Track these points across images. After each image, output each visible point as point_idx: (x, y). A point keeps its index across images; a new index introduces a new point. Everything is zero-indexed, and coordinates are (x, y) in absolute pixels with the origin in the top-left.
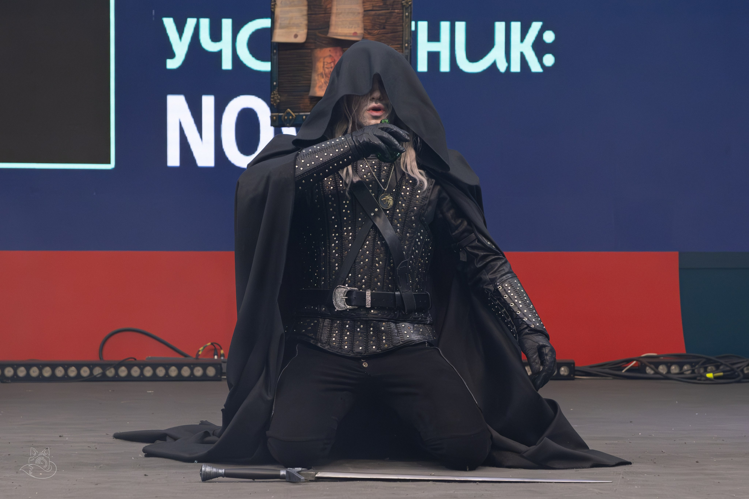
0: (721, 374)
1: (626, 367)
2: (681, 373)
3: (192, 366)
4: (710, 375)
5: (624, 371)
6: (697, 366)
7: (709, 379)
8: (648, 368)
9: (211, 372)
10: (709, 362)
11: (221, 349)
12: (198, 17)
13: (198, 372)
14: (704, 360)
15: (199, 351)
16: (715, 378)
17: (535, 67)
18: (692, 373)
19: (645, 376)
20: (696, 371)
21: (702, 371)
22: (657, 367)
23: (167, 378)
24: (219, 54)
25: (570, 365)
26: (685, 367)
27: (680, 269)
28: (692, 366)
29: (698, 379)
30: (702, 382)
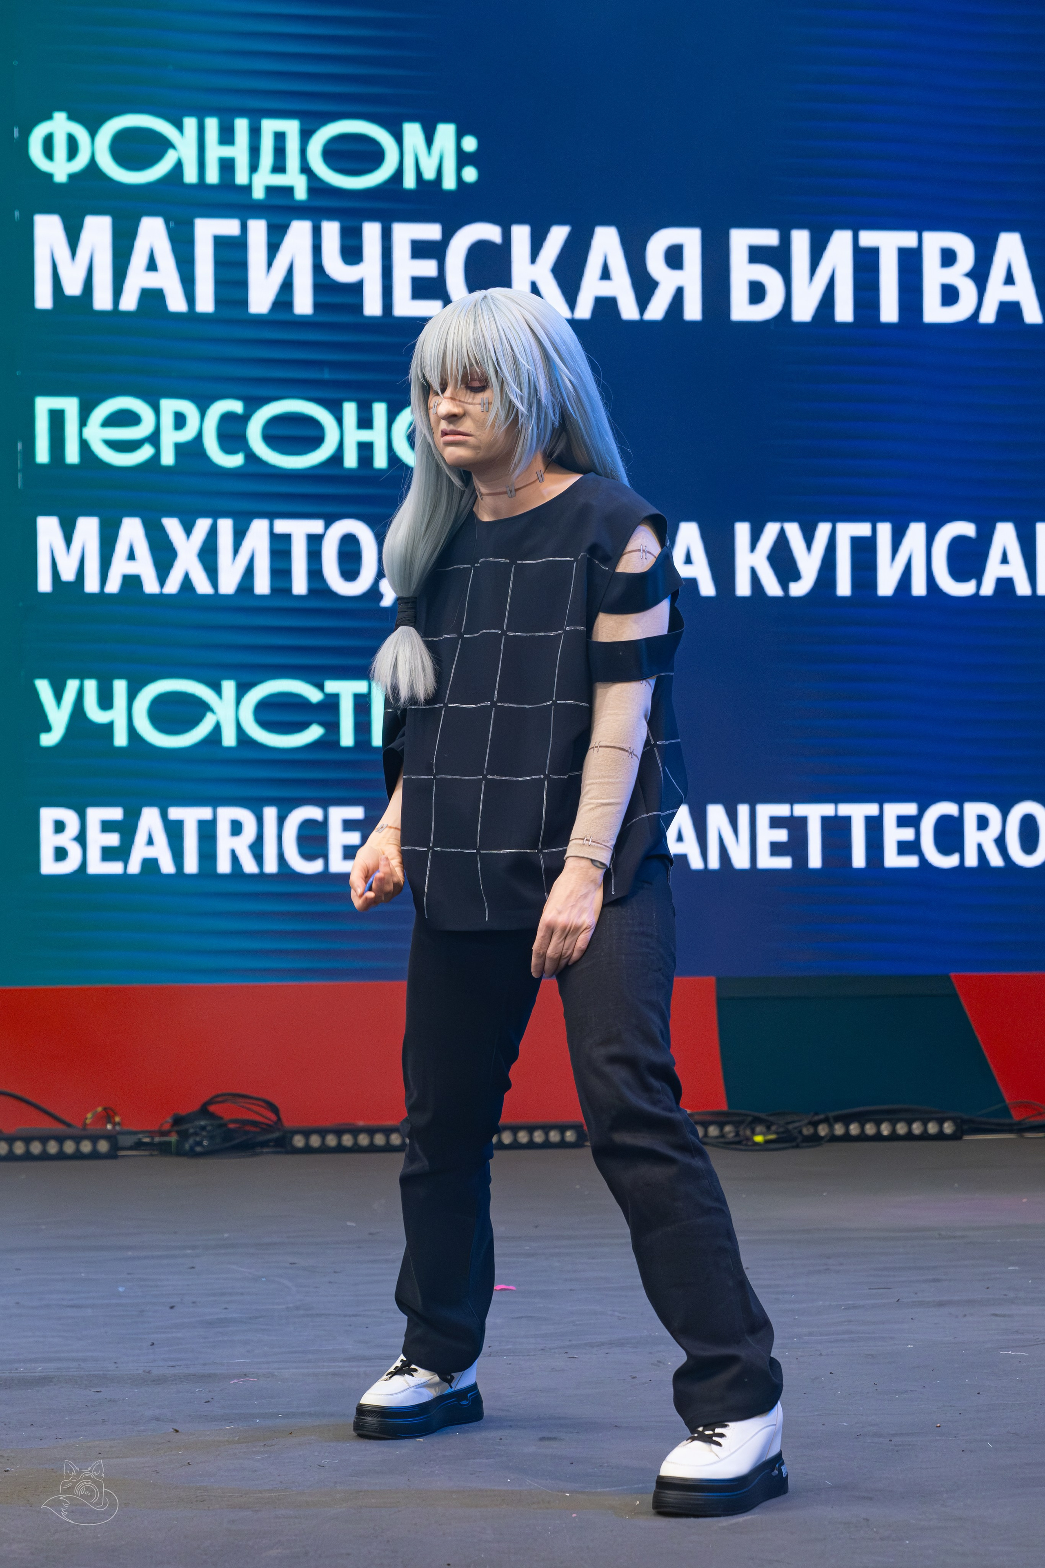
0: (774, 1137)
2: (722, 1136)
3: (78, 1140)
4: (759, 1139)
6: (742, 1127)
7: (759, 1144)
9: (103, 1146)
10: (757, 1120)
11: (115, 1114)
12: (82, 677)
13: (86, 1147)
14: (750, 1119)
15: (86, 1119)
16: (767, 1142)
18: (734, 1137)
20: (741, 1133)
21: (748, 1133)
23: (44, 1156)
24: (110, 727)
25: (578, 1129)
26: (728, 1128)
27: (718, 999)
28: (736, 1128)
29: (742, 1143)
30: (750, 1148)
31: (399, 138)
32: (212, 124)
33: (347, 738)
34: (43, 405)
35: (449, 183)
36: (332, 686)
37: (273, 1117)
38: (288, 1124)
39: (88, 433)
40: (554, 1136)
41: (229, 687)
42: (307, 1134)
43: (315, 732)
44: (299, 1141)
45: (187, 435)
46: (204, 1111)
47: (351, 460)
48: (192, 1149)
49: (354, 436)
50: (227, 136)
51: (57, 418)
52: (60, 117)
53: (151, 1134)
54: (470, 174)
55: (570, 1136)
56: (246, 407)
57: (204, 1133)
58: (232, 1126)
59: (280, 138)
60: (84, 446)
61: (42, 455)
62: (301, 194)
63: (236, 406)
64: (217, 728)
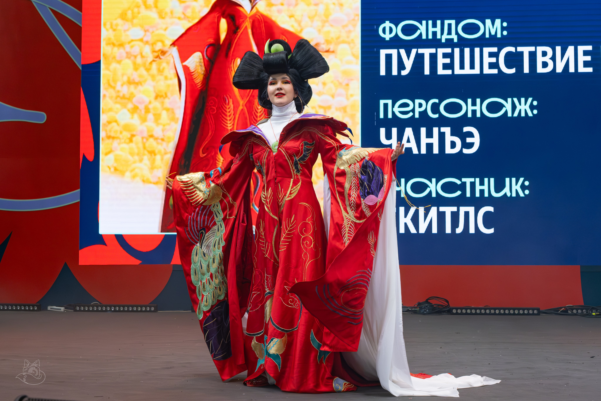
0: (599, 313)
1: (560, 310)
2: (582, 313)
4: (594, 314)
5: (559, 312)
6: (588, 310)
7: (594, 315)
8: (569, 311)
10: (593, 308)
14: (591, 308)
16: (596, 315)
17: (522, 195)
18: (586, 313)
19: (568, 314)
20: (588, 312)
21: (590, 312)
22: (573, 311)
25: (538, 310)
26: (584, 311)
27: (581, 272)
28: (587, 310)
29: (589, 315)
30: (591, 317)
31: (484, 24)
32: (430, 22)
33: (468, 195)
34: (382, 102)
35: (499, 36)
36: (464, 180)
37: (447, 304)
38: (451, 306)
39: (394, 109)
40: (531, 312)
41: (434, 180)
42: (457, 309)
43: (459, 193)
44: (454, 311)
45: (422, 109)
46: (427, 301)
47: (470, 115)
48: (423, 312)
49: (471, 108)
50: (434, 26)
51: (386, 105)
52: (387, 22)
53: (412, 308)
54: (505, 33)
55: (535, 312)
56: (439, 101)
57: (427, 308)
58: (435, 306)
59: (450, 25)
60: (393, 113)
61: (382, 116)
62: (456, 40)
63: (437, 101)
64: (430, 192)
